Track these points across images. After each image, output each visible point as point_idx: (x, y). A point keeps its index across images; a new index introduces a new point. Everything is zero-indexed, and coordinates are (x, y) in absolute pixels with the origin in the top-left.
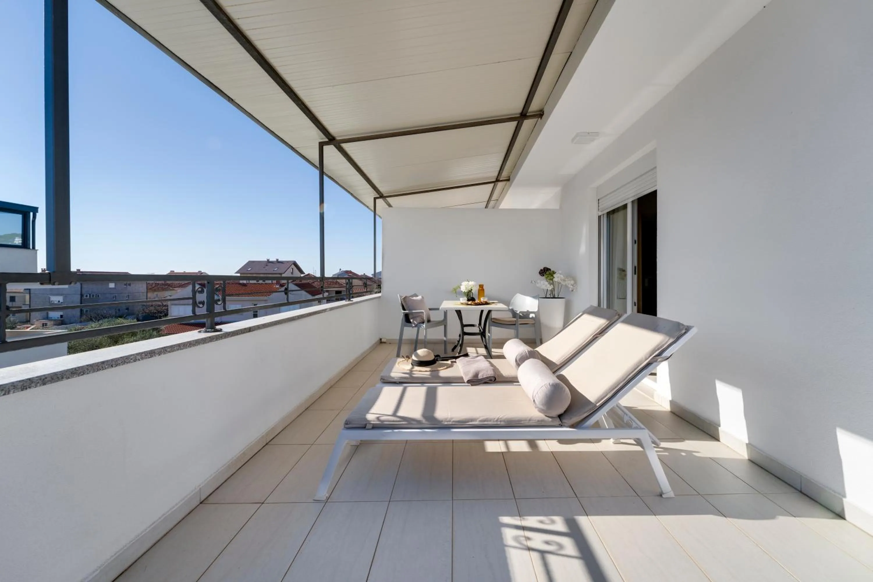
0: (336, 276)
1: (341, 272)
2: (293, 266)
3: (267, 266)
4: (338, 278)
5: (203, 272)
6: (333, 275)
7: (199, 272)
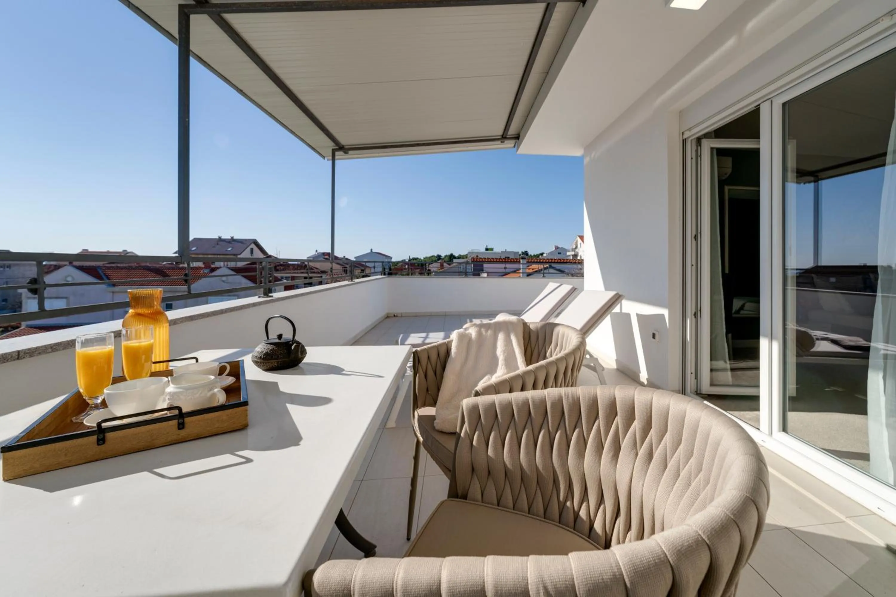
0: (311, 259)
1: (318, 253)
2: (253, 246)
3: (218, 244)
4: (310, 261)
5: (129, 251)
6: (308, 258)
7: (124, 251)
